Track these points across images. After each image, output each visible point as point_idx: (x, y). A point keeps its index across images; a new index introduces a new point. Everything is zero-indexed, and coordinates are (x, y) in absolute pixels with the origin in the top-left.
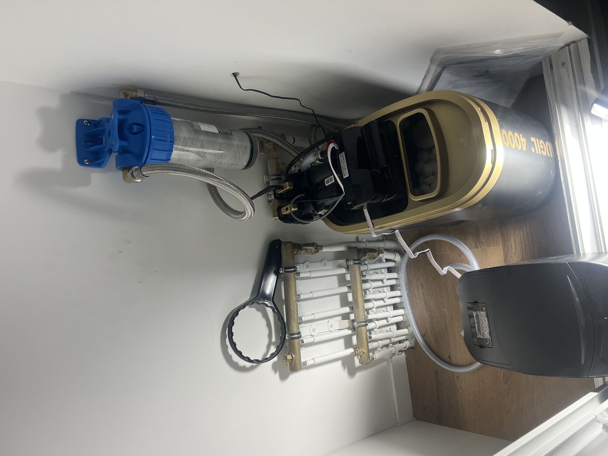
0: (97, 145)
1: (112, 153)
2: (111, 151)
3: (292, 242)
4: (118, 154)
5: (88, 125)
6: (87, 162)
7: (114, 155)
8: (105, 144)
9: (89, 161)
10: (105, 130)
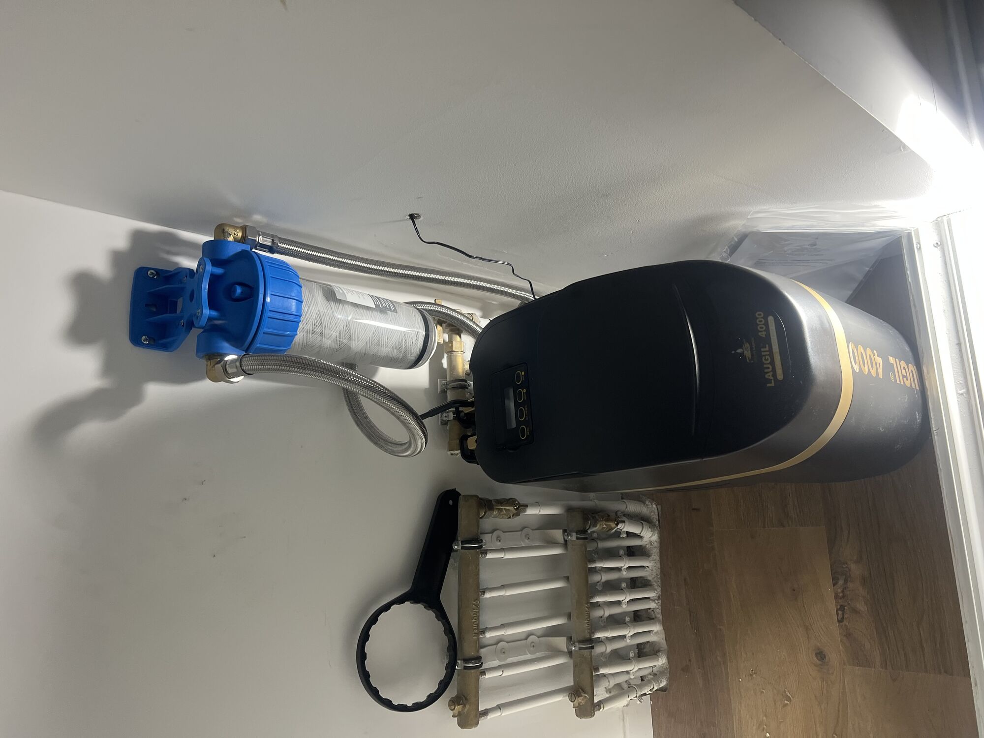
0: (166, 313)
1: (192, 329)
2: (190, 325)
3: (477, 496)
4: (203, 332)
5: (155, 277)
6: (146, 340)
7: (195, 333)
8: (182, 311)
9: (150, 338)
10: (183, 289)
